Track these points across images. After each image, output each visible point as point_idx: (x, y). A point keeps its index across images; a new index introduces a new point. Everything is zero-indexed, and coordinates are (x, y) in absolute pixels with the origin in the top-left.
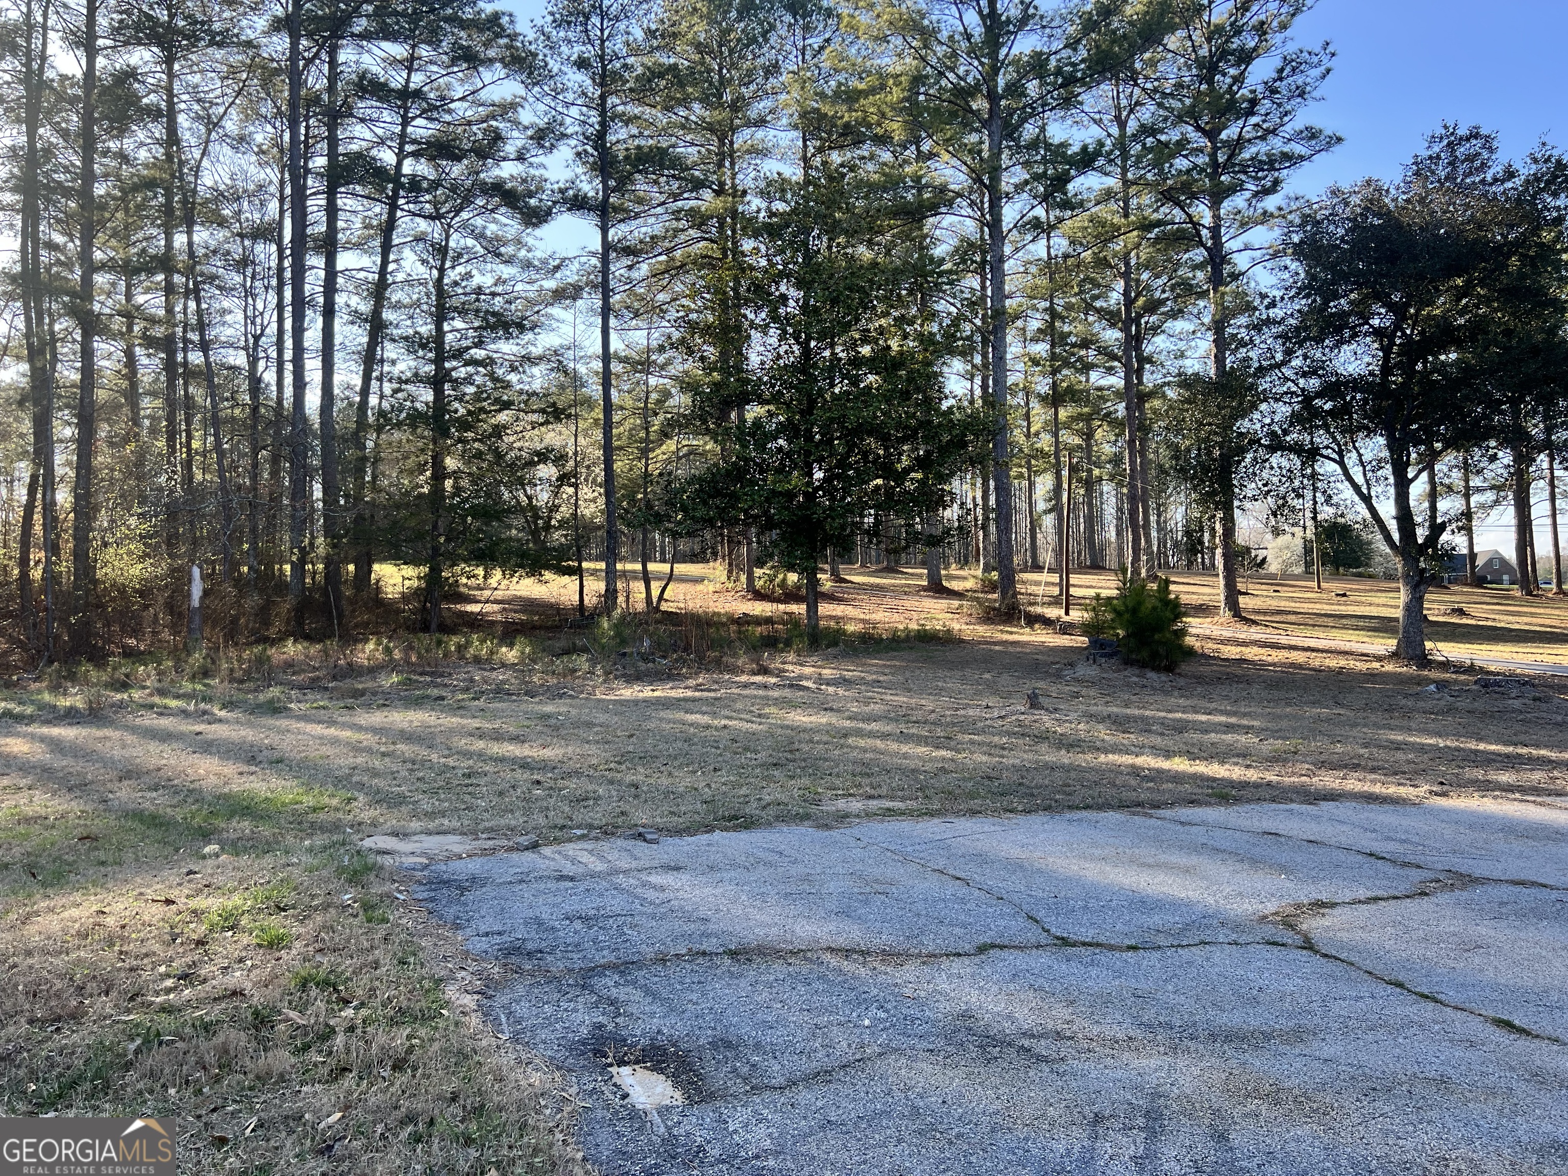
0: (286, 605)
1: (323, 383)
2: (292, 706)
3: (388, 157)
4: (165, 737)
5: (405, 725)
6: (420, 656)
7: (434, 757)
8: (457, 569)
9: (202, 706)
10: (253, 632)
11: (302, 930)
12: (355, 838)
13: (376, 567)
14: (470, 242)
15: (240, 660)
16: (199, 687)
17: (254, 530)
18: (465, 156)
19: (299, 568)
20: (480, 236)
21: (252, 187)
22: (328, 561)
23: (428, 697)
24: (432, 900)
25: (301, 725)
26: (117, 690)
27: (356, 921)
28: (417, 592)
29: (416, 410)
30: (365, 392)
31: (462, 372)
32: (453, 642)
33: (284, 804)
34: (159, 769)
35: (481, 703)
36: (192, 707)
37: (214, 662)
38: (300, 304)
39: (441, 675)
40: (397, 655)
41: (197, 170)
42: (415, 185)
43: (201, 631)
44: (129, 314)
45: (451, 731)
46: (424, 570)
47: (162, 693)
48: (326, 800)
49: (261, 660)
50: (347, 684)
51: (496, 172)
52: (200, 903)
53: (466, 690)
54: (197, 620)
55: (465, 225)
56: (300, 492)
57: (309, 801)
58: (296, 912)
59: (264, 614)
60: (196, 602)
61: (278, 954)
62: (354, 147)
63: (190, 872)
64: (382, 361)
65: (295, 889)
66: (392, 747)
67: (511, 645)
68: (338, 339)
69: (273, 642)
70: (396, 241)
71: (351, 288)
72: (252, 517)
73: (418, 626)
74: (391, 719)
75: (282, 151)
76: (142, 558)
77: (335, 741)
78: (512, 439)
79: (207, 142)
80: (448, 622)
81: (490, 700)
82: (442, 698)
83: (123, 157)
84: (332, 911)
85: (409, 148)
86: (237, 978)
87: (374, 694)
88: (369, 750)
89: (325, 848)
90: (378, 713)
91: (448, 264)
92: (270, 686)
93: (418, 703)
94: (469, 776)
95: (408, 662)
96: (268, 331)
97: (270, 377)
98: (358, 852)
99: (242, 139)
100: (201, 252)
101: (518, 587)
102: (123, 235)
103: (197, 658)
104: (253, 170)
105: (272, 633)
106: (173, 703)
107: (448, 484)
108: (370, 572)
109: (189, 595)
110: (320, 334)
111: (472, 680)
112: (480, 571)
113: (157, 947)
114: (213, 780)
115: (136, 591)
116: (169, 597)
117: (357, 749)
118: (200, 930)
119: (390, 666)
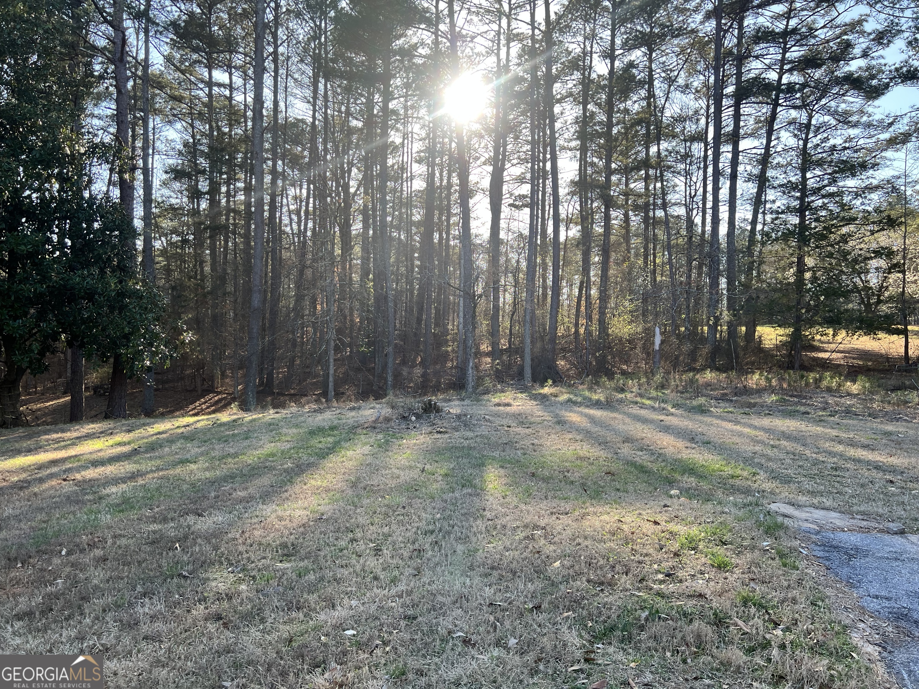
0: (706, 350)
1: (730, 218)
2: (712, 409)
3: (773, 76)
4: (645, 421)
5: (784, 429)
6: (789, 385)
7: (808, 452)
8: (814, 330)
9: (662, 405)
10: (687, 365)
11: (738, 561)
12: (765, 502)
13: (758, 328)
14: (827, 118)
15: (681, 380)
16: (660, 394)
17: (688, 307)
18: (824, 64)
19: (713, 328)
20: (834, 113)
21: (691, 113)
22: (730, 324)
23: (797, 411)
24: (828, 559)
25: (719, 422)
26: (619, 392)
27: (774, 563)
28: (784, 344)
29: (788, 229)
30: (754, 222)
31: (819, 203)
32: (812, 376)
33: (714, 471)
34: (643, 439)
35: (836, 419)
36: (657, 405)
37: (667, 381)
38: (717, 174)
39: (805, 398)
40: (774, 382)
41: (662, 111)
42: (791, 88)
43: (660, 362)
44: (627, 194)
45: (817, 436)
46: (790, 330)
47: (641, 396)
48: (739, 472)
49: (692, 381)
50: (744, 398)
51: (847, 69)
52: (673, 527)
53: (824, 409)
54: (658, 356)
55: (823, 107)
56: (715, 284)
57: (728, 470)
58: (733, 547)
59: (693, 355)
60: (657, 347)
61: (724, 575)
62: (752, 75)
63: (665, 506)
64: (766, 201)
65: (730, 531)
66: (777, 443)
67: (854, 381)
68: (739, 193)
69: (698, 371)
70: (776, 127)
71: (746, 161)
72: (688, 299)
73: (786, 365)
74: (774, 424)
75: (708, 89)
76: (630, 323)
77: (740, 435)
78: (854, 243)
79: (669, 92)
80: (806, 364)
81: (842, 418)
82: (808, 413)
83: (626, 111)
84: (757, 553)
85: (786, 67)
86: (700, 584)
87: (762, 406)
88: (762, 442)
89: (745, 505)
90: (765, 419)
91: (811, 135)
92: (698, 396)
93: (791, 414)
94: (836, 470)
95: (782, 388)
96: (698, 193)
97: (698, 220)
98: (769, 512)
99: (687, 86)
100: (664, 154)
101: (858, 342)
102: (625, 154)
103: (658, 378)
104: (692, 103)
105: (698, 365)
106: (648, 402)
107: (808, 275)
108: (755, 331)
109: (653, 343)
110: (728, 190)
111: (827, 403)
112: (831, 331)
113: (651, 551)
114: (671, 449)
115: (627, 340)
116: (644, 344)
117: (755, 441)
118: (676, 546)
119: (772, 390)
